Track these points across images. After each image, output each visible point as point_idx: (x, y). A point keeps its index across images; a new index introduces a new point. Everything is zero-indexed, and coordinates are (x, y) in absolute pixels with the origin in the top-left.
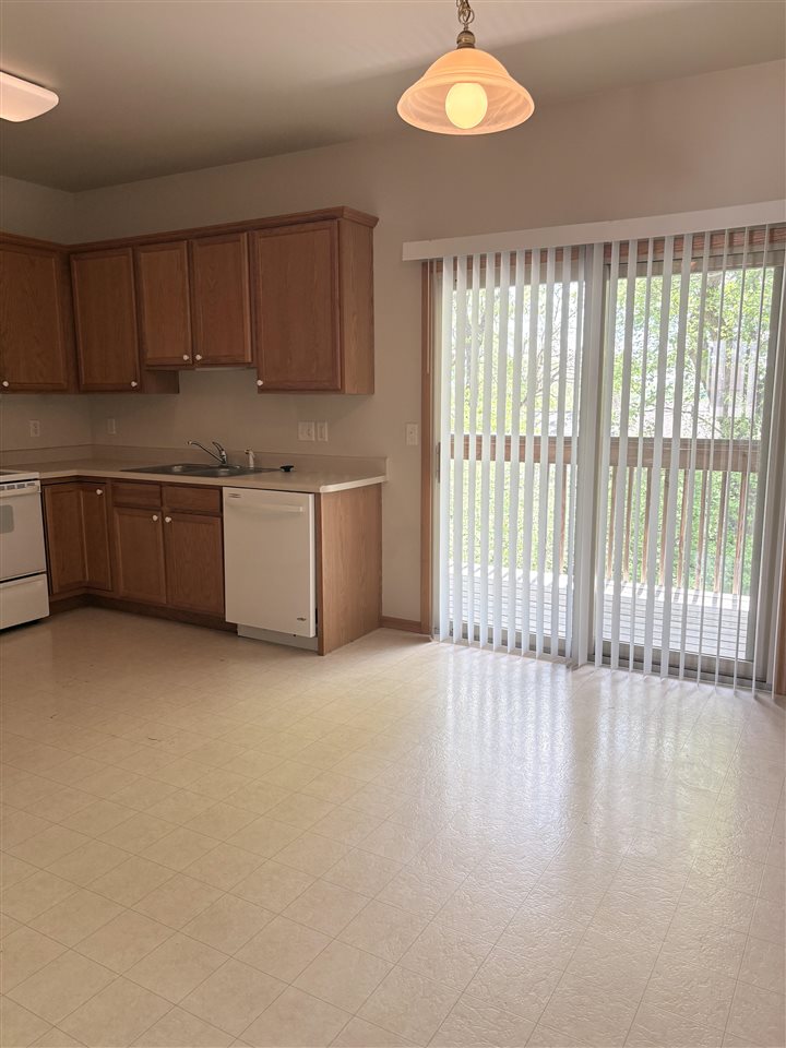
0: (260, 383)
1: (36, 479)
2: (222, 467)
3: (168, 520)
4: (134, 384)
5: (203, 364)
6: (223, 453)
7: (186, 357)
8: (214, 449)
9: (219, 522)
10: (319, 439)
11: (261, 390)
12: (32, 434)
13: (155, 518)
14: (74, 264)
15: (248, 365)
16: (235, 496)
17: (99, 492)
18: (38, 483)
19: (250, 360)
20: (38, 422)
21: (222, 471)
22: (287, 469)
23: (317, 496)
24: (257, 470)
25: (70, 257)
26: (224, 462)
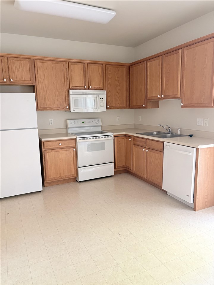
0: (182, 104)
1: (112, 135)
2: (169, 133)
3: (147, 151)
4: (143, 106)
5: (164, 98)
6: (170, 129)
7: (159, 96)
8: (167, 127)
9: (162, 154)
10: (205, 125)
11: (183, 107)
12: (117, 121)
13: (144, 150)
14: (131, 69)
15: (179, 98)
16: (168, 145)
17: (130, 139)
18: (113, 136)
19: (179, 96)
20: (119, 117)
21: (169, 135)
22: (191, 136)
23: (197, 150)
24: (181, 136)
25: (130, 67)
26: (170, 132)
